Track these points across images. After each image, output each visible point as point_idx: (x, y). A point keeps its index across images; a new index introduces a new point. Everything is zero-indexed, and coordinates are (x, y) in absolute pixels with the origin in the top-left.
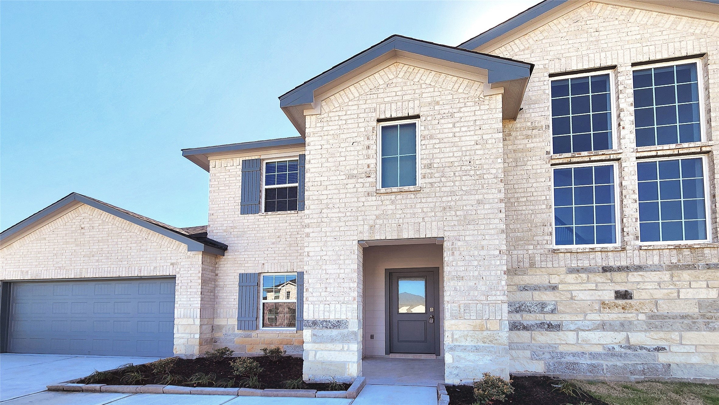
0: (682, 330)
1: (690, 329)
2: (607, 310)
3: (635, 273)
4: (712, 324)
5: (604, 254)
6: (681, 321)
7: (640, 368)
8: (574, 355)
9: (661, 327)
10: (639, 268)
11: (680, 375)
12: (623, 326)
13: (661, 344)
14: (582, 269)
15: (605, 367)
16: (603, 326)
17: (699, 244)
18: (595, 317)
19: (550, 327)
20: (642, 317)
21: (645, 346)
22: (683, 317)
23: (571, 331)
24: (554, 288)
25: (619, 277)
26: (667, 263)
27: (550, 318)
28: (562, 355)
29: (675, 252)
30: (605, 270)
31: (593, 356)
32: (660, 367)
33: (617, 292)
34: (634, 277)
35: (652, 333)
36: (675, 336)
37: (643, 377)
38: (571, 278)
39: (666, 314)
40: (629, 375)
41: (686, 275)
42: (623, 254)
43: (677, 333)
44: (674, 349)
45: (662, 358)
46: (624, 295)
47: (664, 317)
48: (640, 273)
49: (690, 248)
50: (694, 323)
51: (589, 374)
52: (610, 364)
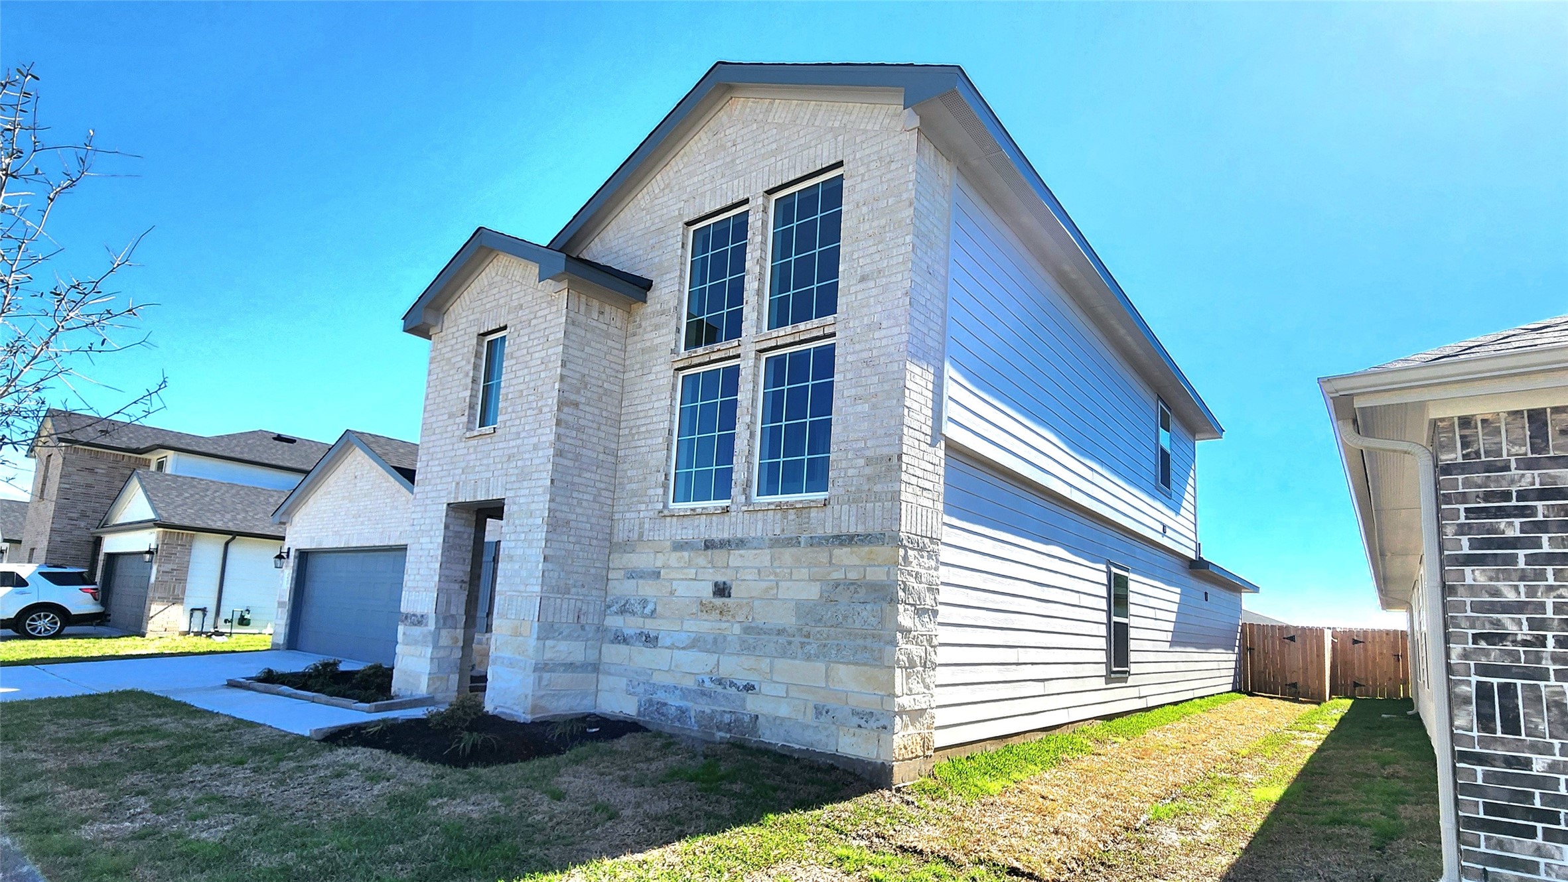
0: (775, 655)
1: (783, 655)
2: (705, 616)
3: (737, 552)
4: (808, 647)
5: (709, 517)
6: (775, 638)
7: (727, 718)
8: (666, 689)
9: (754, 647)
10: (741, 543)
11: (768, 736)
12: (716, 645)
13: (752, 678)
14: (687, 543)
15: (693, 714)
16: (696, 643)
17: (801, 502)
18: (692, 626)
19: (650, 640)
20: (737, 629)
21: (735, 681)
22: (780, 632)
23: (666, 648)
24: (657, 575)
25: (719, 555)
26: (770, 535)
27: (650, 626)
28: (655, 688)
29: (779, 515)
30: (709, 545)
31: (685, 693)
32: (747, 719)
33: (716, 584)
34: (736, 558)
35: (743, 658)
36: (765, 664)
37: (728, 736)
38: (674, 558)
39: (761, 626)
40: (715, 731)
41: (787, 556)
42: (726, 518)
43: (768, 660)
44: (766, 689)
45: (752, 705)
46: (722, 590)
47: (760, 631)
48: (742, 552)
49: (791, 506)
50: (790, 643)
51: (677, 724)
52: (699, 708)
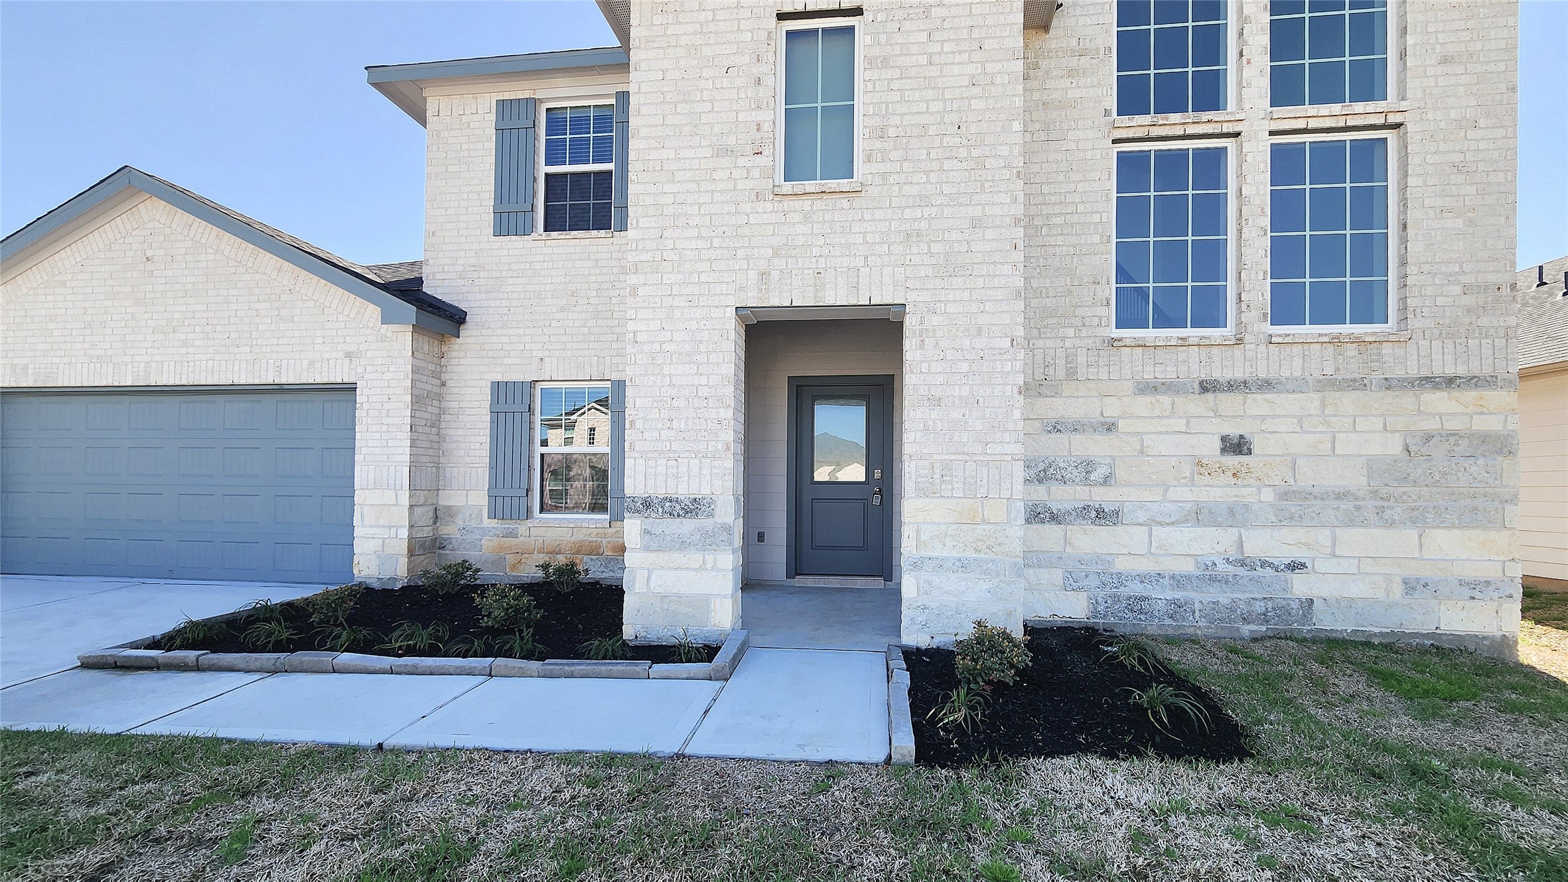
0: (1336, 523)
1: (1350, 523)
2: (1206, 479)
3: (1259, 396)
4: (1389, 512)
5: (1204, 350)
6: (1336, 503)
7: (1259, 607)
8: (1142, 579)
9: (1300, 517)
10: (1266, 385)
11: (1328, 622)
12: (1235, 515)
13: (1299, 555)
14: (1163, 384)
15: (1197, 606)
16: (1198, 515)
17: (1374, 334)
18: (1183, 494)
19: (1102, 516)
20: (1268, 495)
21: (1271, 560)
22: (1340, 496)
23: (1139, 524)
24: (1110, 427)
25: (1228, 402)
26: (1317, 374)
27: (1102, 497)
28: (1121, 579)
29: (1330, 349)
30: (1206, 387)
31: (1179, 581)
32: (1295, 605)
33: (1224, 439)
34: (1257, 404)
35: (1284, 531)
36: (1323, 536)
37: (1264, 628)
38: (1142, 404)
39: (1310, 489)
40: (1239, 625)
41: (1348, 401)
42: (1238, 352)
43: (1327, 532)
44: (1320, 565)
45: (1300, 586)
46: (1236, 446)
47: (1307, 496)
48: (1268, 396)
49: (1358, 341)
50: (1358, 508)
51: (1168, 622)
52: (1207, 598)
